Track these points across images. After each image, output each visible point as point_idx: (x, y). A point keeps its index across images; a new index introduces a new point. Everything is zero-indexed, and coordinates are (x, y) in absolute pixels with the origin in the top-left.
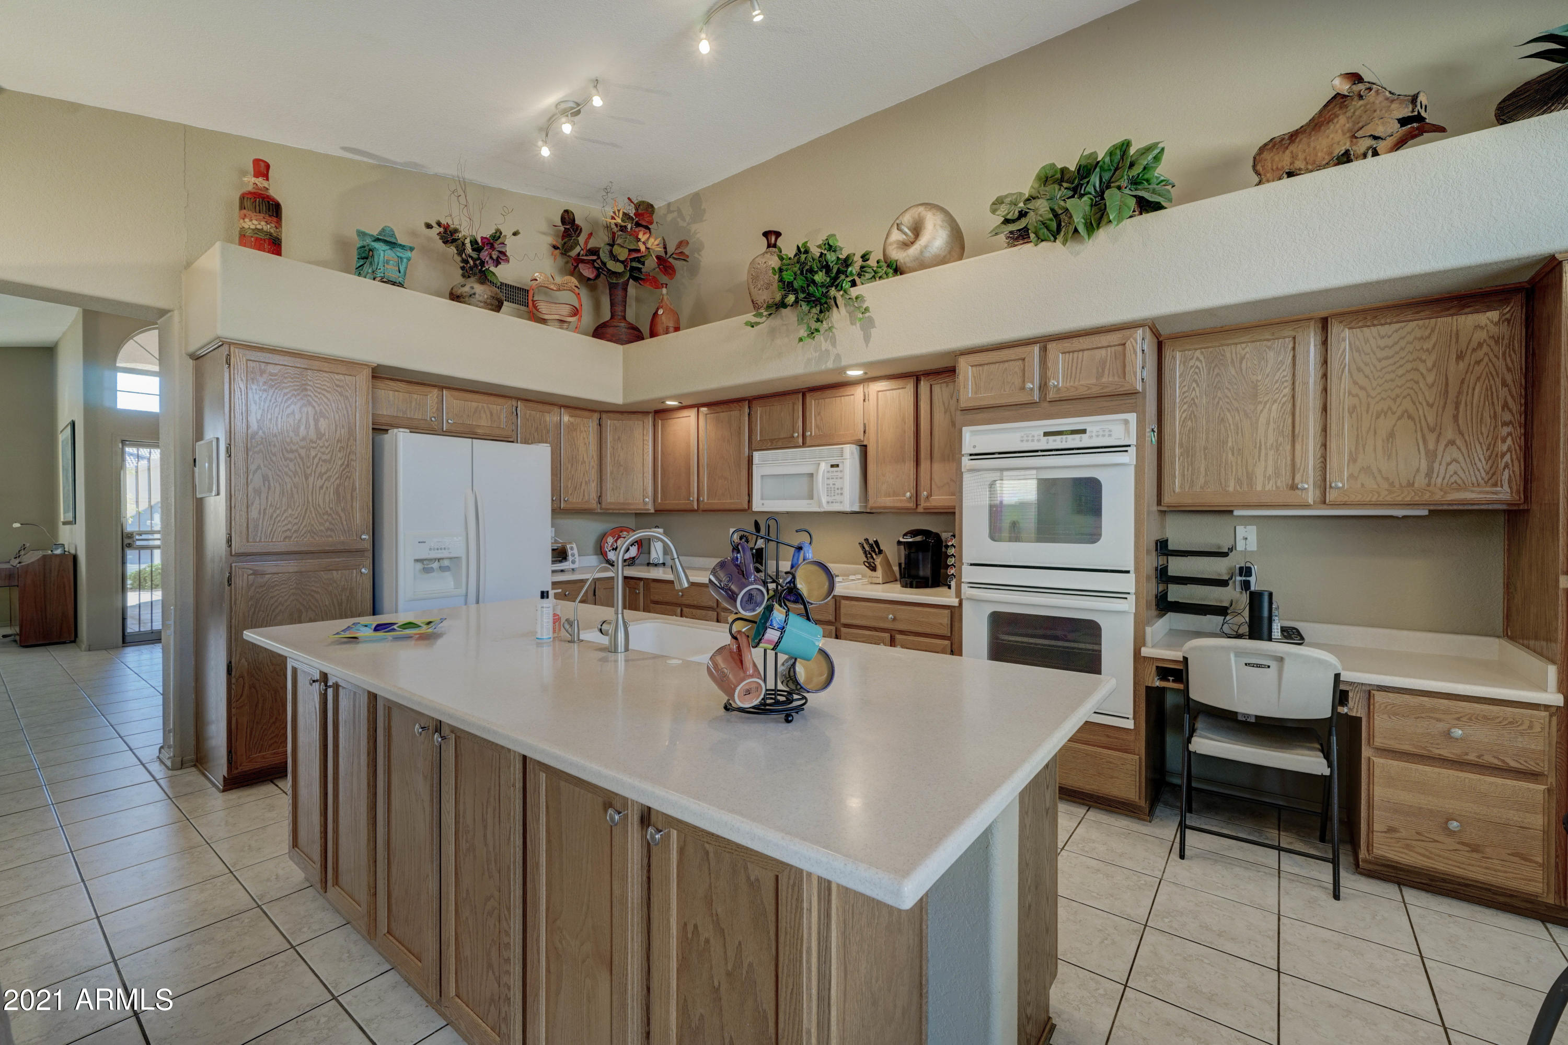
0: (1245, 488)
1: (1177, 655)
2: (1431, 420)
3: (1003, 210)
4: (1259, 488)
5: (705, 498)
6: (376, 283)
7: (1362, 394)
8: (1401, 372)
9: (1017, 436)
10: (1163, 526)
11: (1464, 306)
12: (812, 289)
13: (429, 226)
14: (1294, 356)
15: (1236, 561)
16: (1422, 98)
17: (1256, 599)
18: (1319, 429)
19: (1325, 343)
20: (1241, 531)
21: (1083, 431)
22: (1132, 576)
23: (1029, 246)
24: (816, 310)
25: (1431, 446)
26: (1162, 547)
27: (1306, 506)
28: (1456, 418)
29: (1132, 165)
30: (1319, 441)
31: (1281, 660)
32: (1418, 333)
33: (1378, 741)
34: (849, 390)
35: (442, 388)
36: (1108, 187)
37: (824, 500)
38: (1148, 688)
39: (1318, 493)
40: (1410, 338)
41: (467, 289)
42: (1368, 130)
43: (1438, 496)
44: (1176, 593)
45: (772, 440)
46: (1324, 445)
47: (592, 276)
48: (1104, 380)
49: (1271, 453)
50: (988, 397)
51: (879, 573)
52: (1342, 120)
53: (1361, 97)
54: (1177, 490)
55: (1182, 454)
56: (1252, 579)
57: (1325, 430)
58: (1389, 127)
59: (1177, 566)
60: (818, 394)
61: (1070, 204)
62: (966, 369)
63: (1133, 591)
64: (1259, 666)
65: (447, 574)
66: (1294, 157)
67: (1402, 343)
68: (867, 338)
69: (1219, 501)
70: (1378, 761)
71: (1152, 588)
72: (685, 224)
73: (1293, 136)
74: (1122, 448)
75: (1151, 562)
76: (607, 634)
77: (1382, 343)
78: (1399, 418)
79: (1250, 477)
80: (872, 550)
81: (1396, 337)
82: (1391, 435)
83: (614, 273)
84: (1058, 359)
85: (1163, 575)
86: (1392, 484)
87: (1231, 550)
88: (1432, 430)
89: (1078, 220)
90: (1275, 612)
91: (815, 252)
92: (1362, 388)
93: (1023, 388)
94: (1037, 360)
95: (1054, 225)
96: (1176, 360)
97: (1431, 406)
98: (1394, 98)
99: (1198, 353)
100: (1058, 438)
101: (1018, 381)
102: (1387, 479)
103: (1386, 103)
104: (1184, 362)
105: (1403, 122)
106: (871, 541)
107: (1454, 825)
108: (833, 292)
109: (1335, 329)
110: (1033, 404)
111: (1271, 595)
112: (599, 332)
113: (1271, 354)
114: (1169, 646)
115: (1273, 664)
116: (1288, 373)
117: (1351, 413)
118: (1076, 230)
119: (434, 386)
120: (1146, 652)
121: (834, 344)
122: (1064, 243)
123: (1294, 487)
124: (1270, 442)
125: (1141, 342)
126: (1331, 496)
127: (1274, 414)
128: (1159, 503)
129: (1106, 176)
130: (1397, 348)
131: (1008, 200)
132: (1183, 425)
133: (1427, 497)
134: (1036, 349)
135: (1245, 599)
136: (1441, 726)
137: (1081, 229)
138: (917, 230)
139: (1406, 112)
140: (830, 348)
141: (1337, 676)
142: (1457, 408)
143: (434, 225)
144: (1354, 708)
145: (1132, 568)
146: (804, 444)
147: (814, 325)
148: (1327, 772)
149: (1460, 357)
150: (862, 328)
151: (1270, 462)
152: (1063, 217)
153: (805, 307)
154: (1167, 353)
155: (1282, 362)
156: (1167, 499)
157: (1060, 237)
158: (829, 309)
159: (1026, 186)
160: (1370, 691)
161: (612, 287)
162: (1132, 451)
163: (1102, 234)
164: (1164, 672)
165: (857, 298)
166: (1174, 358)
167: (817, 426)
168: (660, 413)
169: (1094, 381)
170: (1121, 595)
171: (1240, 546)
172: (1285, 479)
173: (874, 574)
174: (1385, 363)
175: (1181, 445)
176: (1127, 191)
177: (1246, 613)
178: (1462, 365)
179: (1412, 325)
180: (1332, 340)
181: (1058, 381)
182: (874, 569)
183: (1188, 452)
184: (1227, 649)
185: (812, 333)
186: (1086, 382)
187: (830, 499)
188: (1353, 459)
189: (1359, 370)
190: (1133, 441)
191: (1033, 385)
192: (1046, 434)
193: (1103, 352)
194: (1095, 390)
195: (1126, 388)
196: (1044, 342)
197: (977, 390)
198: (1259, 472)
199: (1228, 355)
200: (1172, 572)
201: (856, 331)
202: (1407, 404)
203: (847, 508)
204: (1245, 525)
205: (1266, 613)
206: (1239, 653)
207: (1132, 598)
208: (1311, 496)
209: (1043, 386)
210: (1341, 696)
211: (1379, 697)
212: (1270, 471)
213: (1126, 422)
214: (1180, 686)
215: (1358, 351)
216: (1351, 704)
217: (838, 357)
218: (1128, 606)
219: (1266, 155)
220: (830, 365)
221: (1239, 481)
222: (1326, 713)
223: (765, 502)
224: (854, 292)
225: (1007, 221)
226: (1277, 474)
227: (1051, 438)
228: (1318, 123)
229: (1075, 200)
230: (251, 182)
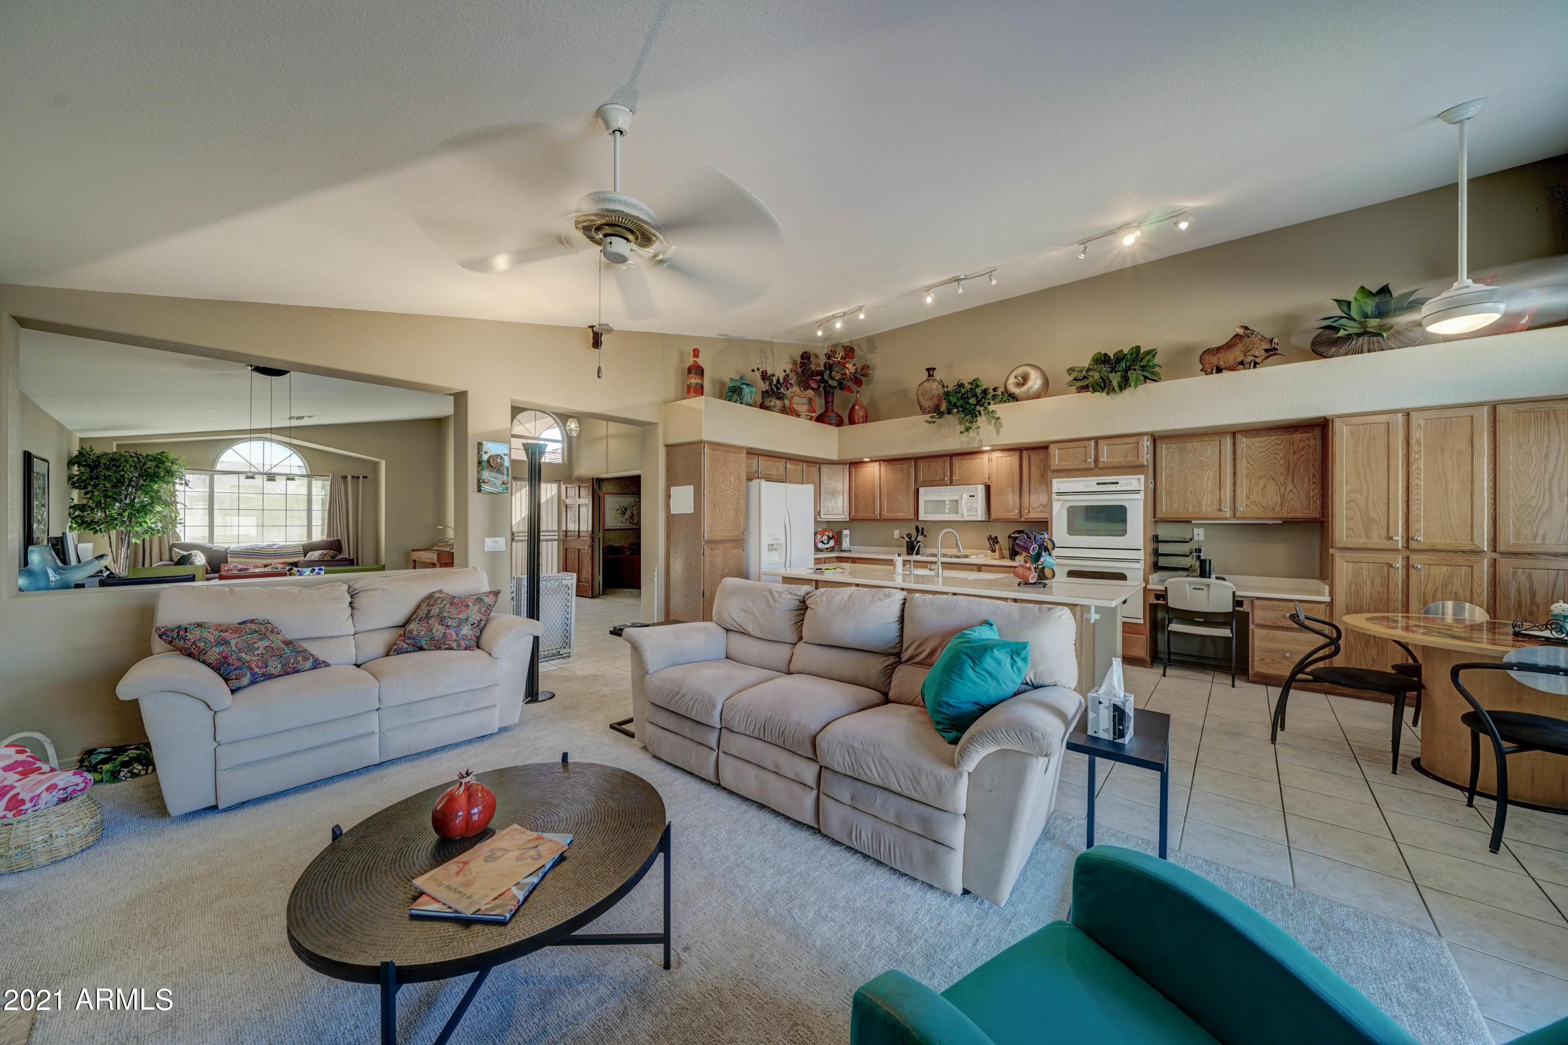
0: (1197, 510)
1: (1163, 588)
2: (1282, 480)
3: (1074, 375)
4: (1204, 510)
5: (885, 513)
6: (743, 406)
7: (1252, 468)
8: (1269, 459)
9: (1083, 484)
10: (1156, 528)
11: (1296, 431)
12: (967, 406)
13: (753, 371)
14: (1220, 450)
15: (1194, 546)
16: (1276, 340)
17: (1203, 563)
18: (1232, 483)
19: (1234, 444)
20: (1196, 531)
21: (1117, 483)
22: (1142, 551)
23: (1089, 393)
24: (968, 417)
25: (1282, 492)
26: (1156, 539)
27: (1226, 519)
28: (1293, 480)
29: (1142, 360)
30: (1232, 489)
31: (1209, 586)
32: (1276, 441)
33: (1256, 621)
34: (980, 456)
35: (758, 455)
36: (1130, 369)
37: (966, 514)
38: (1151, 605)
39: (1232, 513)
40: (1273, 443)
41: (772, 403)
42: (1252, 352)
43: (1285, 515)
44: (1162, 561)
45: (930, 481)
46: (1234, 491)
47: (816, 387)
48: (1128, 459)
49: (1210, 494)
50: (1066, 465)
51: (997, 553)
52: (1240, 346)
53: (1248, 337)
54: (1164, 510)
55: (1166, 494)
56: (1202, 554)
57: (1235, 484)
58: (1260, 353)
59: (1163, 548)
60: (959, 457)
61: (1111, 375)
62: (1054, 451)
63: (1143, 558)
64: (1199, 589)
65: (775, 552)
66: (1219, 359)
67: (1270, 445)
68: (998, 432)
69: (1182, 515)
70: (1256, 630)
71: (1151, 559)
72: (863, 354)
73: (1219, 349)
74: (1137, 492)
75: (1151, 546)
76: (933, 570)
77: (1261, 445)
78: (1269, 479)
79: (1200, 505)
80: (994, 540)
81: (1266, 443)
82: (1265, 487)
83: (830, 386)
84: (1104, 449)
85: (1156, 553)
86: (1265, 509)
87: (1191, 540)
88: (1282, 485)
89: (1115, 383)
90: (1212, 569)
91: (968, 386)
92: (1251, 465)
93: (1085, 461)
94: (1093, 447)
95: (1103, 385)
96: (1163, 448)
97: (1282, 474)
98: (1263, 338)
99: (1174, 445)
100: (1104, 486)
101: (1083, 458)
102: (1263, 507)
103: (1259, 341)
104: (1167, 449)
105: (1267, 351)
106: (993, 537)
107: (1288, 655)
108: (978, 408)
109: (1239, 437)
110: (1091, 469)
111: (1210, 561)
112: (820, 419)
113: (1209, 448)
114: (1159, 585)
115: (1205, 588)
116: (1217, 457)
117: (1246, 477)
118: (1114, 389)
119: (755, 454)
120: (1149, 587)
121: (978, 434)
122: (1108, 394)
123: (1220, 510)
124: (1209, 489)
125: (1146, 443)
126: (1238, 514)
127: (1211, 476)
128: (1155, 517)
129: (1128, 364)
130: (1267, 448)
131: (1078, 369)
132: (1167, 479)
133: (1280, 515)
134: (1093, 443)
135: (1198, 564)
136: (1282, 613)
137: (1116, 388)
138: (1025, 378)
139: (1268, 346)
140: (976, 436)
141: (1234, 593)
142: (1293, 476)
143: (756, 370)
144: (1246, 608)
145: (1142, 548)
146: (951, 484)
147: (968, 425)
148: (1231, 635)
149: (1294, 453)
150: (995, 427)
151: (1209, 497)
152: (1107, 381)
153: (962, 415)
154: (1158, 444)
155: (1214, 452)
156: (1159, 515)
157: (1106, 391)
158: (976, 416)
159: (1086, 363)
160: (1252, 600)
161: (826, 393)
162: (1142, 493)
163: (1127, 392)
164: (1158, 597)
165: (992, 412)
166: (1162, 447)
167: (960, 475)
168: (855, 464)
169: (1122, 459)
170: (1137, 561)
171: (1196, 538)
172: (1216, 507)
173: (994, 554)
174: (1262, 454)
175: (1166, 489)
176: (1139, 372)
177: (1198, 571)
178: (1295, 457)
179: (1274, 437)
180: (1238, 443)
181: (1104, 459)
182: (994, 551)
183: (1169, 493)
184: (1186, 582)
185: (967, 429)
186: (1119, 460)
187: (969, 514)
188: (1248, 497)
189: (1250, 457)
190: (1142, 488)
191: (1091, 460)
192: (1098, 484)
193: (1127, 446)
194: (1123, 464)
195: (1139, 463)
196: (1097, 440)
197: (1060, 460)
198: (1204, 502)
199: (1188, 447)
200: (1160, 551)
201: (991, 428)
202: (1272, 473)
203: (980, 519)
204: (1198, 528)
205: (1208, 570)
206: (1190, 584)
207: (1142, 562)
208: (1228, 514)
209: (1096, 460)
210: (1238, 603)
211: (1256, 602)
212: (1209, 502)
213: (1139, 479)
214: (1164, 602)
215: (1249, 448)
216: (1244, 606)
217: (980, 441)
218: (1140, 565)
219: (1205, 356)
220: (976, 445)
221: (1194, 507)
222: (1231, 610)
223: (928, 515)
224: (991, 408)
225: (1075, 379)
226: (1212, 503)
227: (1101, 486)
228: (1229, 346)
229: (1113, 374)
230: (691, 360)
